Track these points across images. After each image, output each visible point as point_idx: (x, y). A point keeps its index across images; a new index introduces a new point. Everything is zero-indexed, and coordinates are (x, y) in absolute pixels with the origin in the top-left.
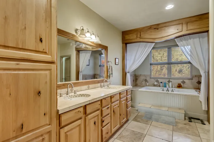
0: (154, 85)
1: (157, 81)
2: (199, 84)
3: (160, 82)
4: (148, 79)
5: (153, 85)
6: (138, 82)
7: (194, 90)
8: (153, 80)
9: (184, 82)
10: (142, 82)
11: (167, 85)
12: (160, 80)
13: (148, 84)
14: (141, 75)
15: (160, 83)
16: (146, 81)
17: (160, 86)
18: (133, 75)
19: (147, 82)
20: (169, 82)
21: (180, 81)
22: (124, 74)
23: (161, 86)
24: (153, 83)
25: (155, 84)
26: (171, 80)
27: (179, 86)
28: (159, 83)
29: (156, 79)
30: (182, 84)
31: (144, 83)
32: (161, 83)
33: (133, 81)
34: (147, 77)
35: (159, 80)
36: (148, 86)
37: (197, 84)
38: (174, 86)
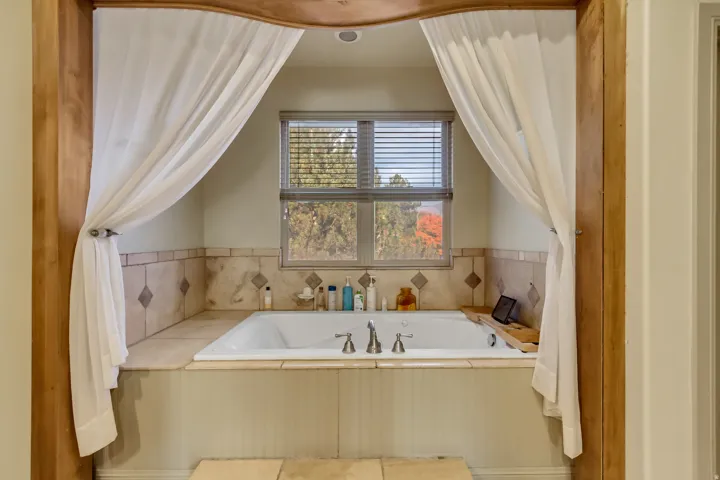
0: (301, 305)
1: (314, 281)
2: (474, 288)
3: (325, 285)
4: (270, 271)
5: (295, 304)
6: (219, 290)
7: (463, 316)
8: (292, 276)
9: (421, 281)
10: (239, 288)
11: (357, 296)
12: (327, 277)
13: (268, 300)
14: (235, 253)
15: (326, 289)
16: (259, 281)
17: (325, 307)
18: (185, 255)
19: (264, 288)
20: (365, 281)
21: (406, 278)
22: (50, 242)
23: (331, 305)
24: (296, 295)
25: (301, 296)
26: (373, 274)
27: (406, 301)
28: (321, 289)
29: (309, 274)
30: (415, 291)
31: (247, 294)
32: (332, 288)
33: (184, 287)
34: (263, 259)
35: (321, 274)
36: (272, 310)
37: (467, 287)
38: (384, 303)
